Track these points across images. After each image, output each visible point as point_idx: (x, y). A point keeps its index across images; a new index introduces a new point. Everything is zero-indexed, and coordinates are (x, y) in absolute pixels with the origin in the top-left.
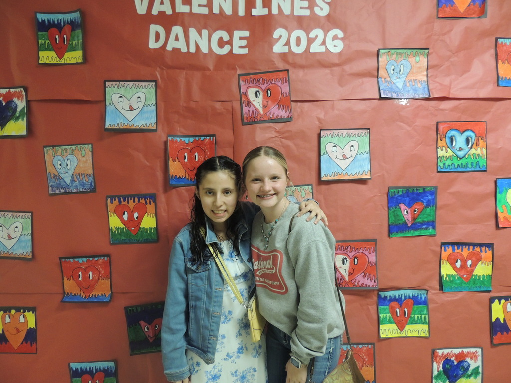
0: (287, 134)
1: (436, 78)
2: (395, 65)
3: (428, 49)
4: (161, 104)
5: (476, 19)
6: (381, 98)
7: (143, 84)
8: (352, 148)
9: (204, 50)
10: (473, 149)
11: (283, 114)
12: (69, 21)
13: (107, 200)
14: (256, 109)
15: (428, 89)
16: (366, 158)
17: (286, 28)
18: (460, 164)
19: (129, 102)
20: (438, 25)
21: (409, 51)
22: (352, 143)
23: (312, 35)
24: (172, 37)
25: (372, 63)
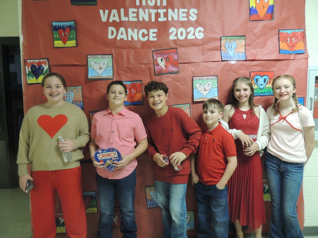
0: (177, 79)
1: (249, 50)
2: (229, 44)
3: (245, 36)
4: (115, 66)
5: (269, 21)
6: (223, 61)
7: (106, 56)
8: (209, 85)
9: (136, 39)
10: (268, 85)
11: (175, 69)
12: (69, 25)
13: (90, 113)
14: (162, 67)
15: (246, 56)
16: (216, 90)
17: (175, 27)
18: (261, 92)
19: (99, 65)
20: (250, 24)
21: (236, 37)
22: (209, 83)
23: (188, 30)
24: (120, 33)
25: (218, 43)
